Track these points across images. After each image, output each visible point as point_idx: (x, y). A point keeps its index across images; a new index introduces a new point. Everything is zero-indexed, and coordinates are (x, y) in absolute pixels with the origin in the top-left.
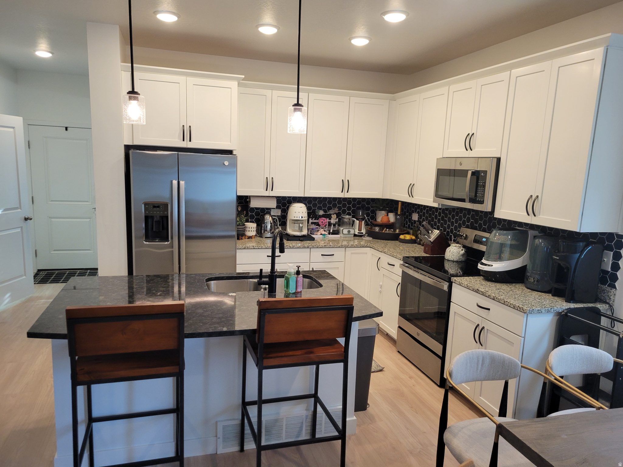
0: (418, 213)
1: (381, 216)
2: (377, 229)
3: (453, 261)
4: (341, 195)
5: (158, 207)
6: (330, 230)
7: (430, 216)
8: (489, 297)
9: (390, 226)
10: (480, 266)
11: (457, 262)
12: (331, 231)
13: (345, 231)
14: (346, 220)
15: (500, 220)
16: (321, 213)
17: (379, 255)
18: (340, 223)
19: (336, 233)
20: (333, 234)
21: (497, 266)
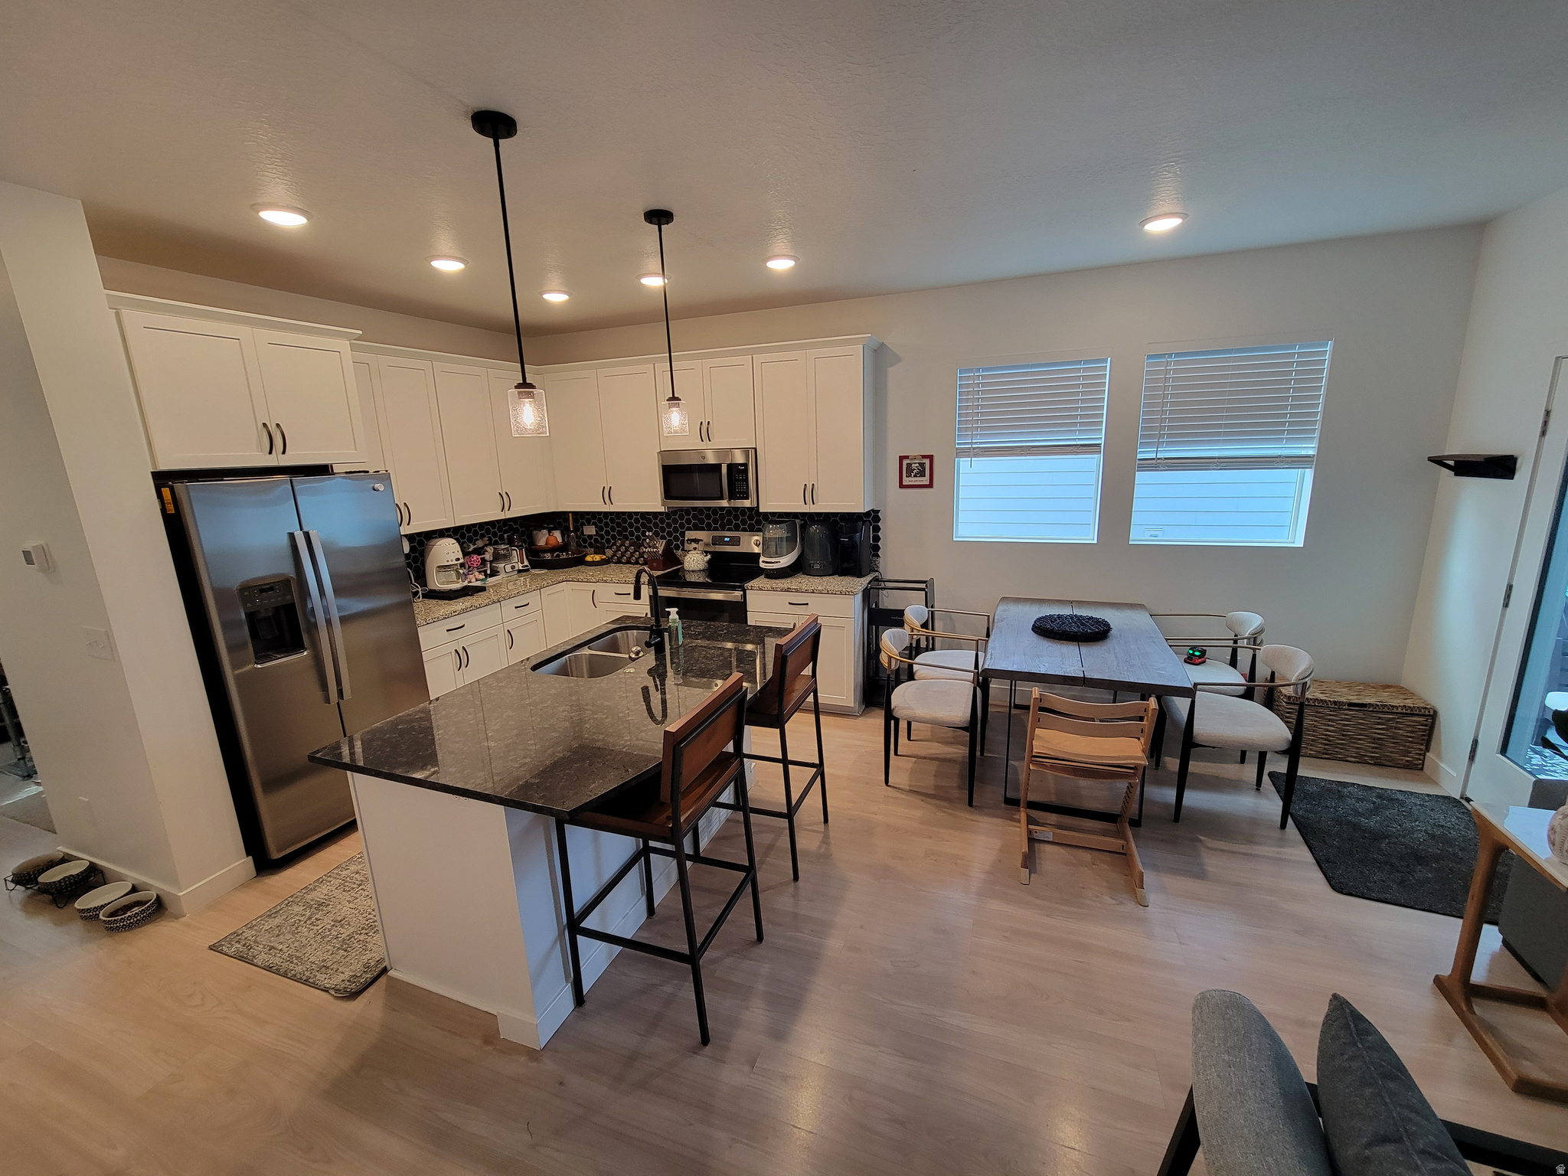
0: (594, 524)
1: (542, 538)
2: (548, 556)
3: (700, 571)
4: (502, 516)
5: (271, 589)
6: (485, 571)
7: (619, 525)
8: (806, 591)
9: (563, 548)
10: (762, 565)
11: (703, 570)
12: (489, 572)
13: (508, 568)
14: (502, 552)
15: (766, 515)
16: (472, 547)
17: (592, 587)
18: (497, 557)
19: (494, 573)
20: (491, 575)
21: (785, 561)
